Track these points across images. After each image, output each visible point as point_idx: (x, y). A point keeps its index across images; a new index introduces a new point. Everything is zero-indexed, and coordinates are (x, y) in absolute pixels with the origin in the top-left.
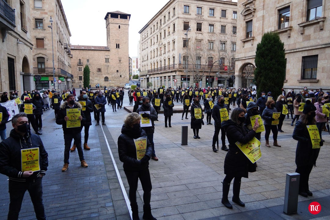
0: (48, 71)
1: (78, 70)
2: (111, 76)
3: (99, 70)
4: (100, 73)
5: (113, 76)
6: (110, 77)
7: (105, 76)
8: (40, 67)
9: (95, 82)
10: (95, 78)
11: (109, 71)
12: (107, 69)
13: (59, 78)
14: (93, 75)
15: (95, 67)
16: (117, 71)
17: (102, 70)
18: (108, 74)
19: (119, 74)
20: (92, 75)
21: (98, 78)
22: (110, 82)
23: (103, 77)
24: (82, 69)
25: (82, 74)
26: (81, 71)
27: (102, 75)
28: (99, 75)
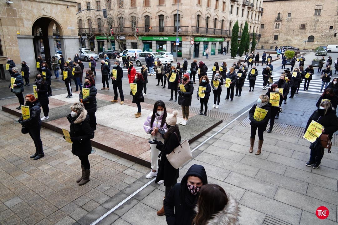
1: (275, 28)
2: (319, 35)
3: (303, 26)
4: (303, 31)
5: (323, 35)
6: (317, 36)
7: (309, 35)
10: (295, 38)
11: (317, 27)
12: (315, 25)
13: (194, 38)
14: (293, 33)
15: (298, 23)
16: (331, 28)
17: (307, 27)
18: (316, 32)
19: (333, 32)
21: (299, 38)
22: (316, 43)
23: (307, 36)
24: (280, 25)
25: (279, 32)
26: (278, 28)
27: (306, 33)
28: (302, 34)
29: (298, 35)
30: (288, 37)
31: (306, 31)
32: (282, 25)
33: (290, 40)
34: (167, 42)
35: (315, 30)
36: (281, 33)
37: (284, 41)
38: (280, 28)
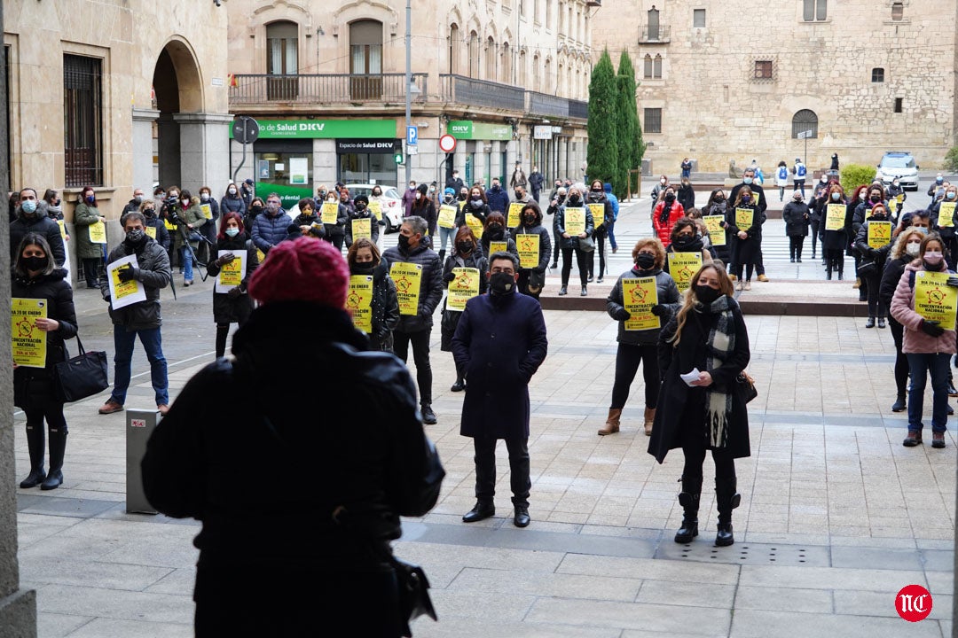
0: (395, 87)
2: (833, 107)
3: (765, 69)
4: (766, 87)
5: (850, 105)
6: (829, 112)
7: (795, 106)
8: (359, 69)
9: (732, 143)
10: (738, 121)
11: (822, 74)
12: (814, 61)
13: (448, 124)
14: (727, 100)
15: (742, 55)
16: (878, 74)
17: (783, 70)
18: (819, 93)
19: (886, 91)
20: (720, 100)
21: (755, 120)
22: (827, 141)
23: (786, 111)
24: (665, 64)
25: (663, 96)
26: (659, 76)
27: (779, 100)
28: (763, 103)
29: (747, 109)
30: (709, 119)
31: (779, 92)
32: (674, 61)
33: (715, 131)
34: (317, 146)
35: (815, 86)
36: (675, 98)
37: (689, 136)
38: (665, 75)
